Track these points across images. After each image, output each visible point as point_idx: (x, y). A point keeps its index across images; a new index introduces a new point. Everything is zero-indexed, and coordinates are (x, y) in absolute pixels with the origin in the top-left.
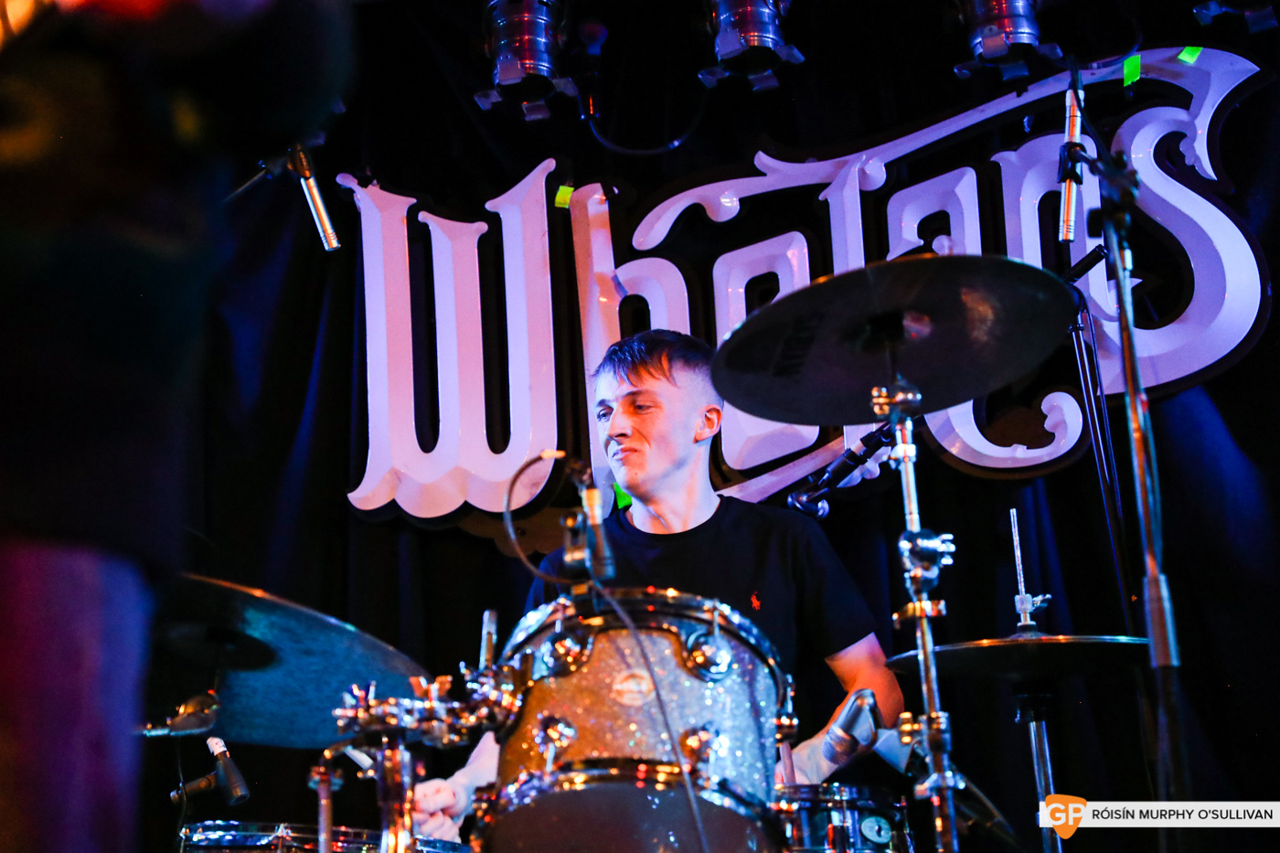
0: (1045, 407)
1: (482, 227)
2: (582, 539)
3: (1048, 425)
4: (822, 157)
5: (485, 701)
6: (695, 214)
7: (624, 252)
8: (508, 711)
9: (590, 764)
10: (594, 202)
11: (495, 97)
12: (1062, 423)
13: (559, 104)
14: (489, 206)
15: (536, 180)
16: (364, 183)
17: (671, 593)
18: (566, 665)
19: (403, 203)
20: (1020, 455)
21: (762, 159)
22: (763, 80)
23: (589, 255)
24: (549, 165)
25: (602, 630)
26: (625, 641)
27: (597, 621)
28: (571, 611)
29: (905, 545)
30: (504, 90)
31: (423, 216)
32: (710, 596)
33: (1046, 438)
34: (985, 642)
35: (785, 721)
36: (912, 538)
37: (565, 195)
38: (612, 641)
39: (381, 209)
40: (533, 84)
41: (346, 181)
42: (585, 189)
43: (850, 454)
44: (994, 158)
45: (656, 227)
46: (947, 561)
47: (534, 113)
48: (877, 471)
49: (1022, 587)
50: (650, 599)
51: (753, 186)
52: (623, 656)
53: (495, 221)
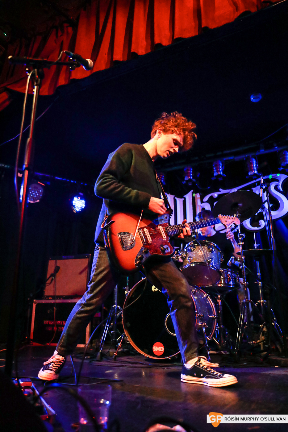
0: (259, 222)
1: (183, 199)
2: (195, 233)
3: (260, 224)
4: (228, 189)
5: (181, 255)
6: (211, 197)
7: (202, 202)
8: (184, 256)
9: (195, 263)
10: (198, 195)
11: (185, 182)
12: (262, 224)
13: (194, 183)
14: (184, 196)
15: (190, 193)
16: (168, 194)
17: (207, 241)
18: (192, 250)
19: (173, 196)
20: (256, 228)
21: (220, 189)
22: (220, 179)
23: (197, 203)
24: (192, 191)
25: (197, 246)
26: (200, 247)
27: (196, 245)
28: (193, 243)
29: (238, 235)
30: (186, 181)
31: (176, 198)
32: (211, 242)
33: (260, 226)
34: (250, 250)
35: (222, 259)
36: (239, 234)
37: (194, 195)
38: (198, 247)
39: (170, 197)
40: (190, 180)
41: (166, 194)
42: (197, 194)
43: (233, 228)
44: (252, 189)
45: (206, 198)
46: (244, 237)
47: (190, 184)
48: (236, 231)
49: (255, 243)
50: (203, 242)
51: (219, 193)
52: (200, 249)
53: (185, 198)
